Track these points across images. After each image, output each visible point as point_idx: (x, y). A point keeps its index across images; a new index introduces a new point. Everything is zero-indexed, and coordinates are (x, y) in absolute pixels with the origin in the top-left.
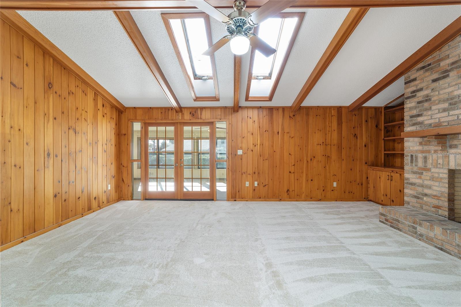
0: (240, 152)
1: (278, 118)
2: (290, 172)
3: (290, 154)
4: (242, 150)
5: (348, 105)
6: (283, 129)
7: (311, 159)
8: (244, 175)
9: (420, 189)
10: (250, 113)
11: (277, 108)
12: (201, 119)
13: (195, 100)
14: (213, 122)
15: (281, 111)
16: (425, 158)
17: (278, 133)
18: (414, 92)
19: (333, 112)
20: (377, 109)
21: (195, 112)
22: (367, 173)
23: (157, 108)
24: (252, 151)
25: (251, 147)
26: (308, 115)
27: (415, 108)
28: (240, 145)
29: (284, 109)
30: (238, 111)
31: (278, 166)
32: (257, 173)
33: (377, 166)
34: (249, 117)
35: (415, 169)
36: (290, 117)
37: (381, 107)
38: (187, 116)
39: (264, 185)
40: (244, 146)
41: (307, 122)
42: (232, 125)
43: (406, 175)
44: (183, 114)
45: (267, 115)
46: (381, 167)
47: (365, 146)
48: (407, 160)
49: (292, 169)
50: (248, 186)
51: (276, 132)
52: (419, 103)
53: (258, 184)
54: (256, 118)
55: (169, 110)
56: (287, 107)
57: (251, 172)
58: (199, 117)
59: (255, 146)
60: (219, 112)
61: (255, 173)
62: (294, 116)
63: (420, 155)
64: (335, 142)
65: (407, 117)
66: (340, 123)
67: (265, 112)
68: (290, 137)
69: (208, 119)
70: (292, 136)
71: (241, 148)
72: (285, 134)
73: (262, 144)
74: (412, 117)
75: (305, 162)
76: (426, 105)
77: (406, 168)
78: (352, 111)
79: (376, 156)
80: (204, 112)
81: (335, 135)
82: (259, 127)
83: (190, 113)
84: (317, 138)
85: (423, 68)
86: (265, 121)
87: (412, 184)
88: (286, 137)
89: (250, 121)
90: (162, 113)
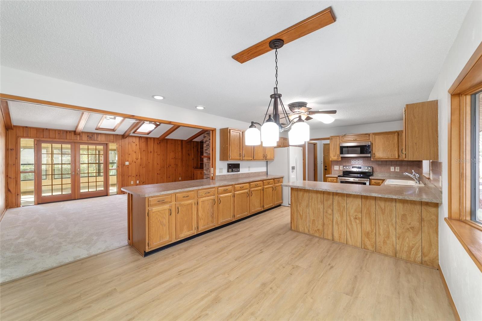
0: (127, 163)
1: (151, 144)
2: (158, 174)
3: (158, 164)
4: (128, 162)
5: (186, 139)
6: (154, 150)
7: (169, 166)
8: (130, 177)
9: (207, 176)
10: (134, 140)
11: (151, 138)
12: (97, 141)
13: (96, 129)
14: (107, 144)
15: (152, 140)
16: (208, 165)
17: (151, 152)
18: (206, 141)
19: (179, 143)
20: (197, 142)
21: (92, 136)
22: (194, 172)
23: (55, 130)
24: (135, 162)
25: (135, 160)
26: (167, 143)
27: (206, 147)
28: (127, 159)
29: (154, 138)
30: (126, 138)
31: (151, 171)
32: (138, 176)
33: (197, 168)
34: (133, 142)
35: (206, 169)
36: (158, 143)
37: (199, 142)
38: (85, 138)
39: (143, 182)
40: (130, 159)
41: (167, 147)
42: (121, 146)
43: (204, 171)
44: (81, 136)
45: (144, 142)
46: (199, 169)
47: (193, 159)
48: (204, 165)
49: (159, 172)
50: (133, 184)
51: (150, 152)
52: (207, 145)
53: (139, 182)
54: (137, 143)
55: (67, 132)
56: (156, 138)
57: (135, 175)
58: (96, 139)
59: (137, 159)
60: (112, 137)
61: (137, 176)
62: (160, 143)
63: (207, 164)
64: (180, 157)
65: (204, 150)
66: (182, 148)
67: (143, 140)
68: (158, 154)
69: (103, 141)
70: (159, 154)
71: (128, 161)
72: (155, 153)
73: (141, 159)
74: (205, 150)
75: (166, 168)
76: (208, 146)
77: (204, 168)
78: (187, 142)
79: (197, 164)
80: (99, 136)
81: (180, 153)
82: (140, 148)
83: (88, 136)
84: (171, 155)
85: (207, 134)
86: (143, 145)
87: (205, 174)
88: (155, 154)
89: (134, 145)
90: (59, 134)
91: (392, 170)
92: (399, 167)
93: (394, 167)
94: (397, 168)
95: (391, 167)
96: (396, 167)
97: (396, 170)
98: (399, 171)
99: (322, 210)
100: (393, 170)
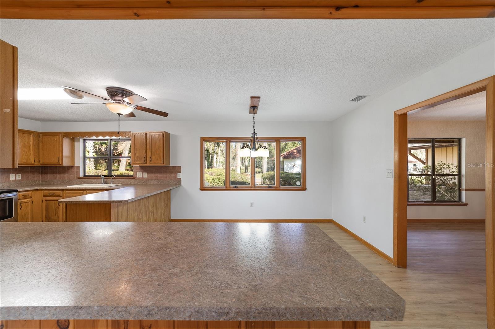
91: (11, 179)
92: (20, 175)
93: (14, 174)
94: (19, 176)
95: (11, 175)
96: (17, 175)
97: (17, 179)
98: (20, 179)
99: (136, 218)
100: (14, 179)
